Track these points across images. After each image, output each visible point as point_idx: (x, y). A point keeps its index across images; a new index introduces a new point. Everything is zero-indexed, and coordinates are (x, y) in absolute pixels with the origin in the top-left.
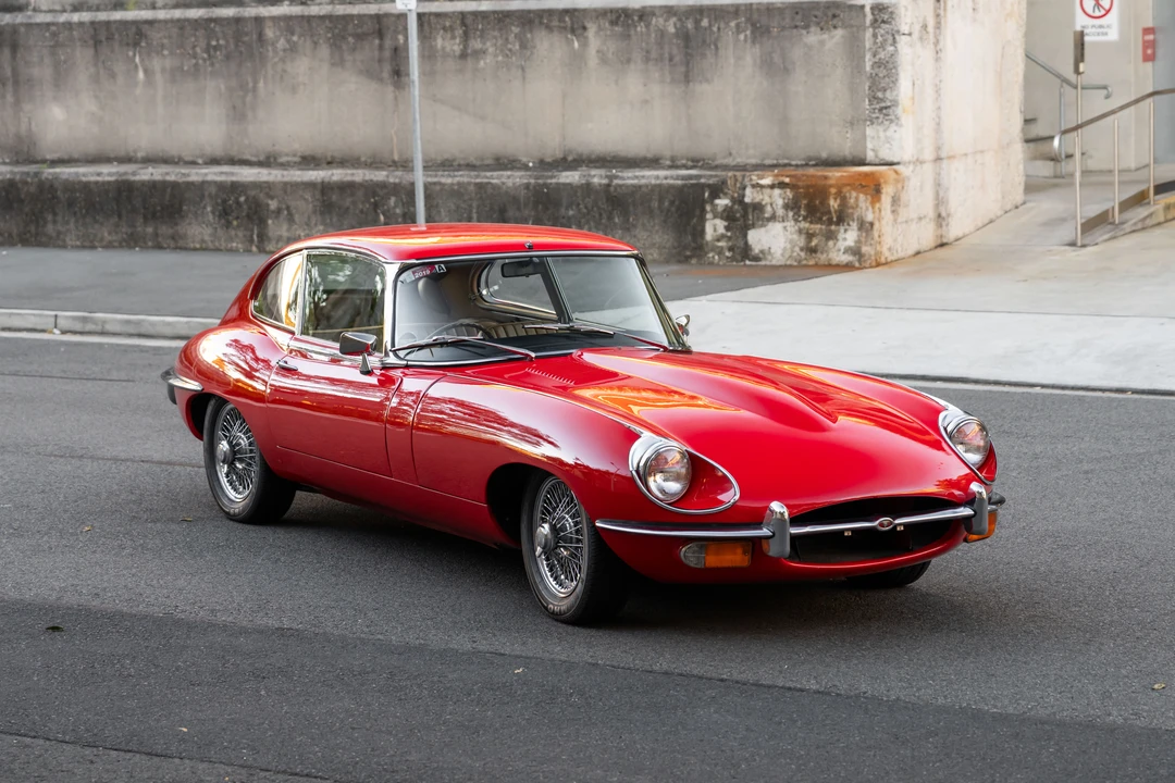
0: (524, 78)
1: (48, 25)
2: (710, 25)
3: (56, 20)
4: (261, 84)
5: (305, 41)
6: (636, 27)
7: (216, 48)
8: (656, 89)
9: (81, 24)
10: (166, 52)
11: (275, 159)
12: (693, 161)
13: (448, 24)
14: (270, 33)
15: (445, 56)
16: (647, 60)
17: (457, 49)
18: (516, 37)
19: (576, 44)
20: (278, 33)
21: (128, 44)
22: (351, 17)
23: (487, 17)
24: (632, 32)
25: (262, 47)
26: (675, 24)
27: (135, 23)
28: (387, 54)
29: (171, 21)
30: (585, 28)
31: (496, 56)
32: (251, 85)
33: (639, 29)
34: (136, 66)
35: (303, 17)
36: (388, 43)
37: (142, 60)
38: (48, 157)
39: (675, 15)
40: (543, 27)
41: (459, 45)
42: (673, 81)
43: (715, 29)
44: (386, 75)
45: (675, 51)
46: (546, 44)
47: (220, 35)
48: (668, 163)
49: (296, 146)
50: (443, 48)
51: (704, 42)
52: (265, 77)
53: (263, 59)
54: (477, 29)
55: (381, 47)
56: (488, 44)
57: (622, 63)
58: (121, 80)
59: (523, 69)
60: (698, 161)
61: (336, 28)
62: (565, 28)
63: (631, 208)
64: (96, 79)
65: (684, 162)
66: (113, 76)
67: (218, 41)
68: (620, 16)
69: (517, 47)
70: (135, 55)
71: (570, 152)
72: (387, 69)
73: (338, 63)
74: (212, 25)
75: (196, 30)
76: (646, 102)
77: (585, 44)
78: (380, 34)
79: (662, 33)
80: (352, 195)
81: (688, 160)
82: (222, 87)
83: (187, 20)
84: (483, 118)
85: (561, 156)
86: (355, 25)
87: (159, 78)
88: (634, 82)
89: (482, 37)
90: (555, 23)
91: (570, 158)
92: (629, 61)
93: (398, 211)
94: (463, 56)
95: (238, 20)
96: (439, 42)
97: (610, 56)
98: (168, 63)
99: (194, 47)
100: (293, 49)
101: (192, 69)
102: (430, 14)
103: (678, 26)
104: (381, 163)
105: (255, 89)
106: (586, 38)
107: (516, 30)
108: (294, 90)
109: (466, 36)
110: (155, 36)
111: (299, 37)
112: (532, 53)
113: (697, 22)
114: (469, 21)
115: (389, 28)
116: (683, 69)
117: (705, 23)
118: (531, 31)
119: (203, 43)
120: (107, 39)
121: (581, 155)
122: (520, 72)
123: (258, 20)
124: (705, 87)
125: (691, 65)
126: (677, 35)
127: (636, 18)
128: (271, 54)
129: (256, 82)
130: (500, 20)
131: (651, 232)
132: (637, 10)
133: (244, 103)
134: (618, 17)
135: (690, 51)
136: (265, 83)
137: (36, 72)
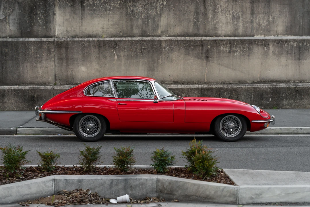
0: (249, 59)
1: (81, 41)
2: (307, 44)
3: (84, 40)
4: (160, 60)
5: (176, 47)
6: (285, 44)
7: (144, 49)
8: (290, 62)
9: (94, 41)
10: (126, 50)
11: (164, 82)
12: (300, 81)
13: (225, 43)
14: (164, 45)
15: (224, 52)
16: (287, 53)
17: (228, 50)
18: (247, 47)
19: (266, 49)
20: (167, 45)
21: (111, 48)
22: (193, 40)
23: (238, 41)
24: (283, 46)
25: (161, 49)
26: (296, 44)
27: (114, 41)
28: (204, 51)
29: (128, 41)
30: (269, 45)
31: (240, 52)
32: (156, 60)
33: (285, 45)
34: (114, 54)
35: (175, 40)
36: (205, 48)
37: (117, 53)
38: (79, 83)
39: (296, 41)
40: (256, 44)
41: (228, 49)
42: (295, 59)
43: (308, 45)
44: (203, 57)
45: (296, 51)
46: (257, 49)
47: (146, 45)
48: (293, 82)
49: (172, 78)
50: (223, 50)
51: (305, 49)
52: (161, 58)
53: (161, 53)
54: (235, 45)
55: (202, 50)
56: (238, 49)
57: (280, 54)
58: (108, 59)
59: (249, 56)
60: (302, 81)
61: (187, 44)
62: (263, 45)
63: (302, 94)
64: (99, 58)
65: (297, 81)
66: (105, 57)
67: (145, 47)
68: (280, 41)
69: (247, 50)
70: (114, 51)
71: (263, 79)
72: (204, 56)
73: (187, 54)
74: (143, 42)
75: (137, 44)
76: (287, 65)
77: (269, 49)
78: (202, 46)
79: (292, 46)
80: (212, 92)
81: (299, 81)
82: (146, 61)
83: (134, 40)
84: (235, 70)
85: (260, 80)
86: (193, 43)
87: (123, 58)
88: (283, 60)
89: (236, 47)
90: (260, 43)
91: (262, 81)
92: (282, 54)
93: (227, 96)
94: (230, 52)
95: (152, 41)
96: (222, 48)
97: (276, 52)
98: (126, 54)
99: (136, 49)
100: (172, 50)
101: (135, 56)
102: (219, 40)
103: (297, 44)
104: (201, 83)
105: (158, 61)
106: (269, 47)
107: (247, 45)
108: (172, 62)
109: (231, 47)
110: (122, 45)
111: (174, 46)
112: (252, 52)
113: (303, 44)
114: (232, 42)
115: (205, 44)
116: (298, 56)
117: (305, 44)
118: (252, 46)
119: (140, 48)
120: (103, 46)
121: (266, 80)
122: (248, 57)
123: (160, 41)
124: (304, 61)
125: (300, 55)
126: (297, 47)
127: (285, 42)
128: (164, 51)
129: (158, 60)
130: (242, 42)
131: (308, 100)
132: (285, 40)
133: (154, 66)
134: (279, 42)
135: (300, 51)
136: (161, 60)
137: (75, 56)
